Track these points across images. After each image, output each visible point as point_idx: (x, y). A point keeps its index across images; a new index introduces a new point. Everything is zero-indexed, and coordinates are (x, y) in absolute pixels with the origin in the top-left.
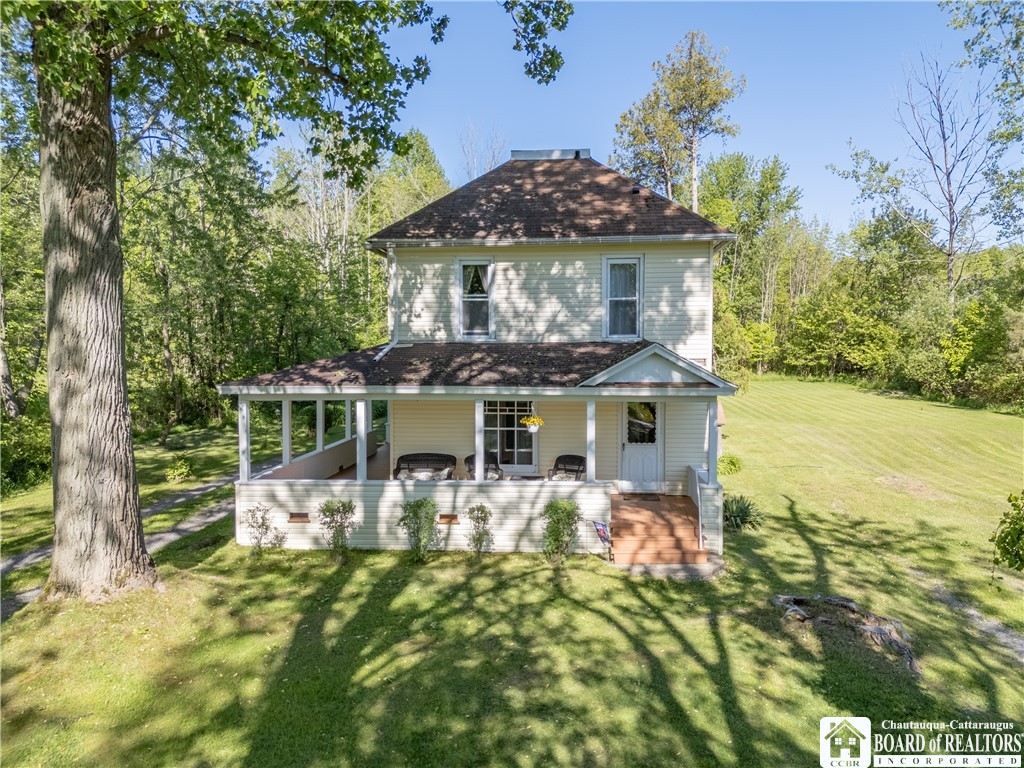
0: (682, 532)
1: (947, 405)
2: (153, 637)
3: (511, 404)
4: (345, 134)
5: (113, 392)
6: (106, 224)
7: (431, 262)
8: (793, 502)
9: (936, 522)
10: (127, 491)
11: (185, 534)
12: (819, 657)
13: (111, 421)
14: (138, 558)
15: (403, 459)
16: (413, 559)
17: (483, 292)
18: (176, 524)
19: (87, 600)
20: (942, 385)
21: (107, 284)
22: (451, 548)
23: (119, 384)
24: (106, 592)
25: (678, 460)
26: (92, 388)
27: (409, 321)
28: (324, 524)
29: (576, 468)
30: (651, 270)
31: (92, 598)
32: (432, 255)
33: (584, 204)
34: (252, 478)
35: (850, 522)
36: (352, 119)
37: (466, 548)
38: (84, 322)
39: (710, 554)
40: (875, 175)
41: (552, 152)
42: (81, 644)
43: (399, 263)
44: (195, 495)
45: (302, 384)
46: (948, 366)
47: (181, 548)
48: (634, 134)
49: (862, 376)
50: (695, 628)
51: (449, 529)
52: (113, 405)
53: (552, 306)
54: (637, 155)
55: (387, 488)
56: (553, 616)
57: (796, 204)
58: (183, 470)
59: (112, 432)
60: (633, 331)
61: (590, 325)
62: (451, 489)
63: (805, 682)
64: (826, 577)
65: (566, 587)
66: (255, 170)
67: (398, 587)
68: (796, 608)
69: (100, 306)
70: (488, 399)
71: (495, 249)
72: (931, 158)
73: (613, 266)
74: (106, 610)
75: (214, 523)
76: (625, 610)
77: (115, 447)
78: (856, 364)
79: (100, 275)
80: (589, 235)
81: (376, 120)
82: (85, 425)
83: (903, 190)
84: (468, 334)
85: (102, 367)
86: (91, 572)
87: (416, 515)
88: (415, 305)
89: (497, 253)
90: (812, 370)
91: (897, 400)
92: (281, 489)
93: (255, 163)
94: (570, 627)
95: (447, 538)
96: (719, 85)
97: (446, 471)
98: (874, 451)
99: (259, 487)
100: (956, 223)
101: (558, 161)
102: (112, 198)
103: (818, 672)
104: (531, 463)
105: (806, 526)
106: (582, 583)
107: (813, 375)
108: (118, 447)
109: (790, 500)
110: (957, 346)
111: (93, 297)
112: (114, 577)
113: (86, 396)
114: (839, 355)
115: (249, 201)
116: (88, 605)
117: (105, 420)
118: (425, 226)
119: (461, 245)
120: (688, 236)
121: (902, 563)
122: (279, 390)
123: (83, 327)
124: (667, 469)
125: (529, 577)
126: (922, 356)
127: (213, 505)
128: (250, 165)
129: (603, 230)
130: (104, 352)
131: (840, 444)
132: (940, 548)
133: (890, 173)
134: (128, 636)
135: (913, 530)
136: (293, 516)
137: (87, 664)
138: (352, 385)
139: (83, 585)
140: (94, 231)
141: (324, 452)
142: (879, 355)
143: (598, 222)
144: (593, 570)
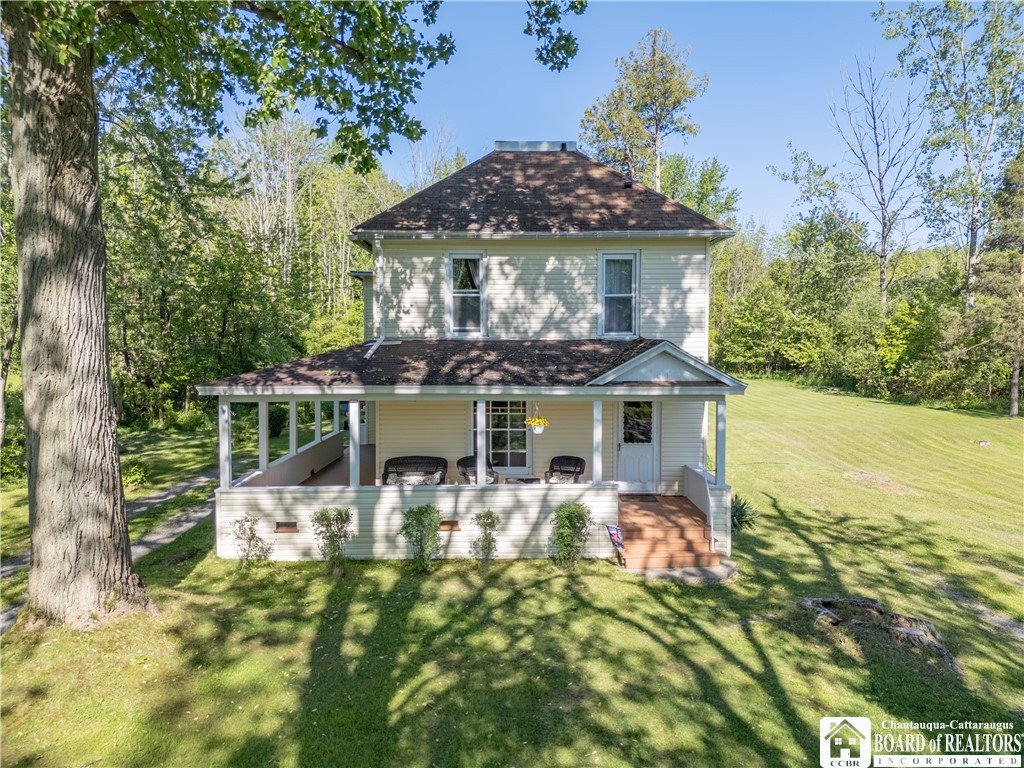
0: (693, 534)
1: (882, 401)
2: (154, 666)
3: (504, 404)
4: (352, 116)
5: (98, 394)
6: (90, 205)
7: (420, 256)
8: (774, 499)
9: (915, 517)
10: (115, 504)
11: (154, 547)
12: (861, 660)
13: (97, 427)
14: (127, 579)
15: (391, 463)
16: (416, 569)
17: (474, 287)
18: (142, 536)
19: (73, 627)
20: (878, 381)
21: (90, 274)
22: (451, 556)
23: (104, 385)
24: (94, 617)
25: (674, 460)
26: (75, 389)
27: (398, 318)
28: (319, 534)
29: (572, 469)
30: (648, 266)
31: (79, 625)
32: (424, 248)
33: (578, 197)
34: (233, 485)
35: (835, 518)
36: (365, 99)
37: (467, 556)
38: (65, 316)
39: (721, 555)
40: (814, 178)
41: (539, 143)
42: (73, 679)
43: (386, 255)
44: (155, 503)
45: (293, 384)
46: (882, 363)
47: (154, 563)
48: (599, 130)
49: (799, 373)
50: (729, 634)
51: (450, 536)
52: (99, 409)
53: (548, 303)
54: (600, 151)
55: (383, 494)
56: (581, 627)
57: (734, 206)
58: (137, 477)
59: (98, 439)
60: (629, 329)
61: (587, 322)
62: (452, 495)
63: (856, 689)
64: (836, 577)
65: (585, 595)
66: (200, 156)
67: (409, 601)
68: (827, 611)
69: (83, 298)
70: (491, 400)
71: (491, 242)
72: (866, 165)
73: (608, 261)
74: (95, 638)
75: (184, 534)
76: (655, 619)
77: (101, 456)
78: (794, 362)
79: (83, 263)
80: (587, 229)
81: (388, 102)
82: (67, 431)
83: (839, 194)
84: (460, 331)
85: (86, 366)
86: (77, 596)
87: (420, 522)
88: (404, 300)
89: (493, 247)
90: (749, 367)
91: (833, 396)
92: (265, 498)
93: (201, 150)
94: (602, 639)
95: (446, 547)
96: (682, 84)
97: (437, 476)
98: (830, 447)
99: (240, 495)
100: (887, 225)
101: (548, 153)
102: (95, 178)
103: (864, 678)
104: (524, 465)
105: (797, 524)
106: (601, 589)
107: (752, 372)
108: (105, 455)
109: (771, 498)
110: (891, 345)
111: (76, 288)
112: (102, 600)
113: (68, 400)
114: (777, 352)
115: (199, 190)
116: (75, 633)
117: (90, 425)
118: (416, 217)
119: (453, 237)
120: (691, 232)
121: (897, 559)
122: (267, 390)
123: (64, 321)
124: (663, 469)
125: (544, 585)
126: (859, 354)
127: (178, 513)
128: (195, 152)
129: (603, 225)
130: (88, 350)
131: (797, 440)
132: (928, 543)
133: (827, 177)
134: (126, 667)
135: (896, 526)
136: (279, 525)
137: (84, 701)
138: (343, 385)
139: (68, 611)
140: (77, 215)
141: (299, 455)
142: (815, 353)
143: (596, 216)
144: (608, 576)
